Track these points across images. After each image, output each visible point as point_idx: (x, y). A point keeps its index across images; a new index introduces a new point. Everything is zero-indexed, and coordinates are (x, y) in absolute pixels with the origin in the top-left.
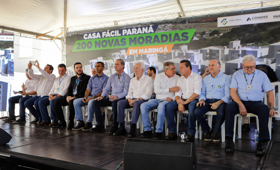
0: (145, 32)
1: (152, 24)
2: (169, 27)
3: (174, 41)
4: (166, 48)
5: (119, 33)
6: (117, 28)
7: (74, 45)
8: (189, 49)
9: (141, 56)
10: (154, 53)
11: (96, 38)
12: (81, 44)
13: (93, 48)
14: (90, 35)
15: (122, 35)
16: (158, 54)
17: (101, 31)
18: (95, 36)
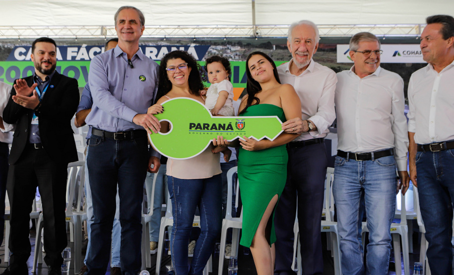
1: (194, 42)
2: (235, 53)
12: (6, 69)
17: (65, 45)
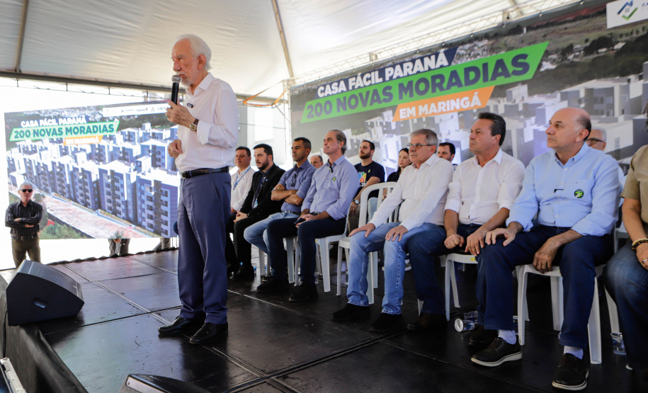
0: (429, 68)
1: (443, 47)
2: (482, 49)
3: (494, 78)
4: (476, 98)
5: (379, 77)
6: (375, 67)
7: (303, 110)
8: (531, 94)
9: (424, 119)
10: (450, 111)
11: (338, 93)
12: (314, 106)
13: (335, 114)
14: (328, 87)
15: (384, 81)
16: (459, 113)
17: (347, 77)
18: (336, 88)
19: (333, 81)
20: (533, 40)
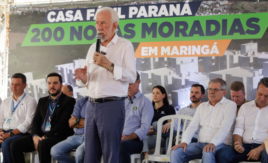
0: (174, 13)
3: (231, 33)
4: (215, 47)
5: (122, 14)
6: (118, 3)
7: (26, 33)
8: (260, 50)
9: (166, 59)
10: (191, 56)
11: (72, 21)
12: (41, 31)
13: (66, 41)
14: (61, 13)
15: (127, 17)
16: (199, 58)
17: (85, 8)
18: (72, 16)
19: (68, 8)
20: (264, 9)
